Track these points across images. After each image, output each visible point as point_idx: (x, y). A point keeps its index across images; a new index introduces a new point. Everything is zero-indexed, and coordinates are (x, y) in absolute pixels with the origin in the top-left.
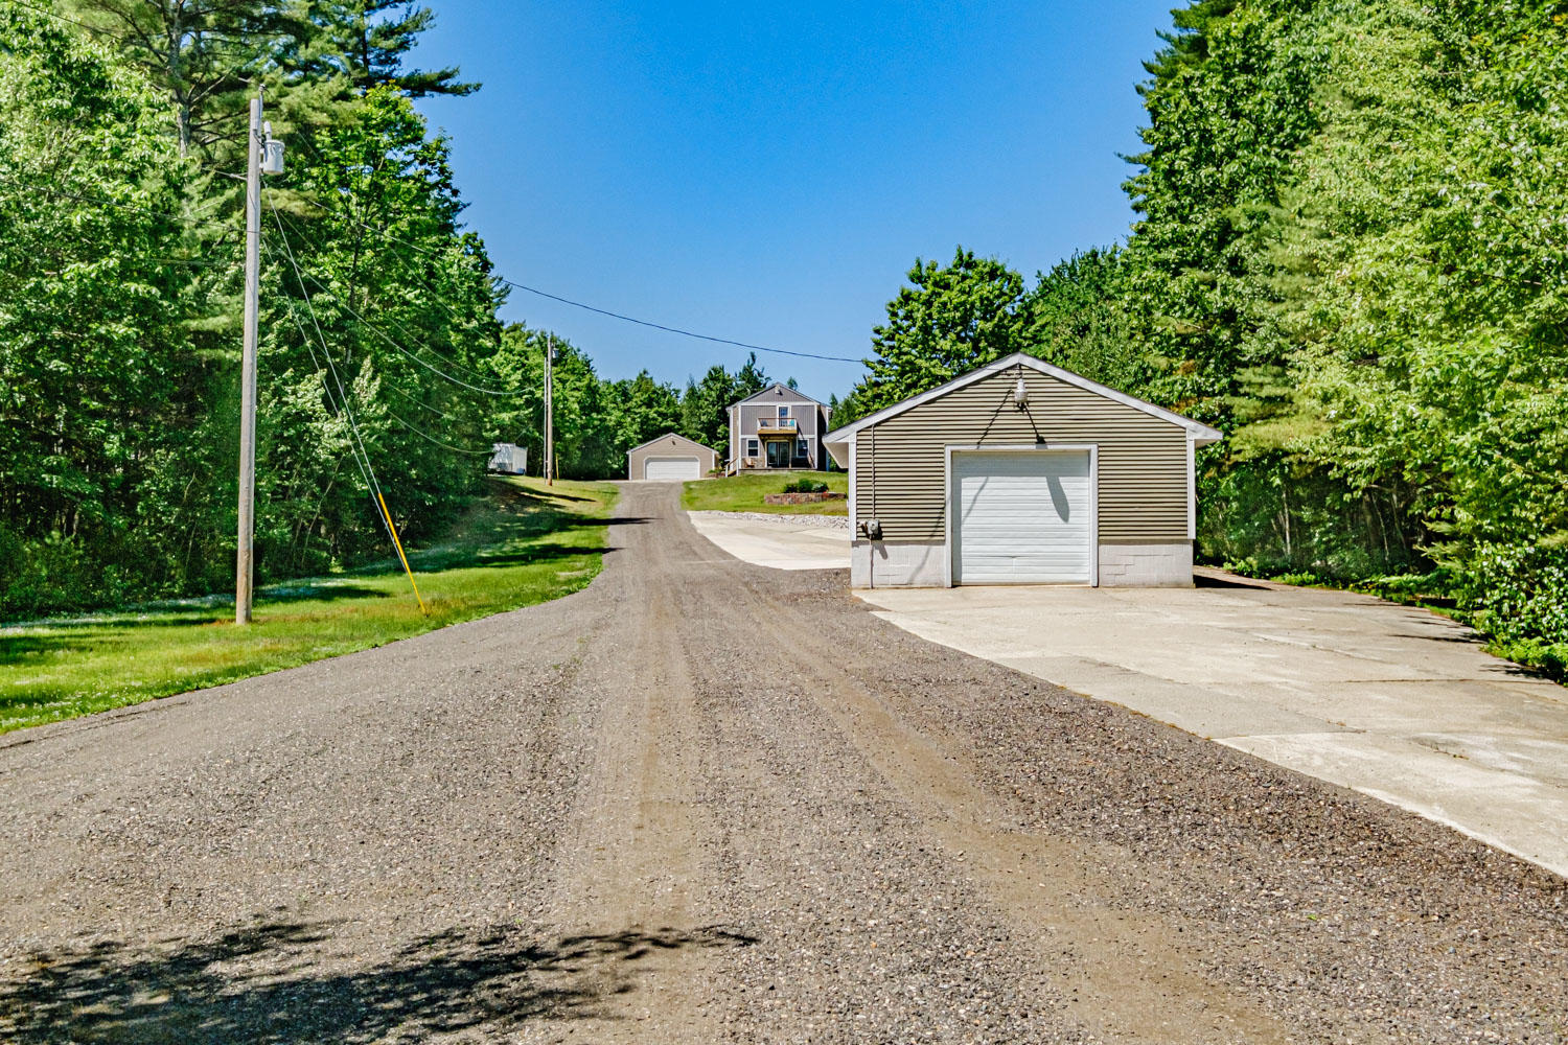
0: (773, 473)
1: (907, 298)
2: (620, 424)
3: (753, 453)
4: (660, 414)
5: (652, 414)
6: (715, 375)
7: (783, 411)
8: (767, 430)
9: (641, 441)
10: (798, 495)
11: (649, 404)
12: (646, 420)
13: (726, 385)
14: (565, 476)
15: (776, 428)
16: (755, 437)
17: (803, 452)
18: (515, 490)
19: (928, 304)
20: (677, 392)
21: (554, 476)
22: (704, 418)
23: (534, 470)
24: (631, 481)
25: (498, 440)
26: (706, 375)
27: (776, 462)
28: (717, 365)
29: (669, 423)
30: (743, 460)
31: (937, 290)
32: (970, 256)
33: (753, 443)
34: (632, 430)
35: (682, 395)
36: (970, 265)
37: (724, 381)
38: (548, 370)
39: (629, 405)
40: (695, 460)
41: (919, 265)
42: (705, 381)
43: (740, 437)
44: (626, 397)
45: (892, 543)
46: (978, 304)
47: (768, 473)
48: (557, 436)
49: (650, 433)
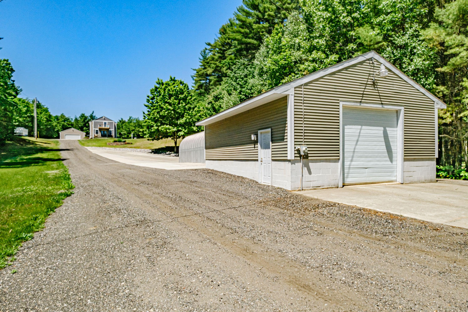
0: (103, 138)
1: (156, 88)
2: (56, 126)
3: (97, 133)
4: (68, 124)
5: (65, 124)
6: (83, 116)
7: (105, 123)
8: (101, 127)
9: (62, 130)
10: (118, 143)
11: (64, 121)
12: (63, 125)
13: (86, 118)
14: (41, 137)
15: (103, 127)
16: (98, 129)
17: (111, 133)
18: (24, 140)
19: (165, 90)
20: (72, 119)
21: (37, 137)
22: (80, 126)
23: (30, 135)
24: (60, 139)
25: (18, 126)
26: (80, 115)
27: (104, 136)
28: (83, 113)
29: (70, 126)
30: (94, 135)
31: (167, 86)
32: (174, 78)
33: (97, 131)
34: (59, 127)
35: (73, 120)
36: (174, 80)
37: (85, 117)
38: (35, 108)
39: (59, 121)
40: (79, 135)
41: (159, 80)
42: (80, 117)
43: (93, 129)
44: (58, 120)
45: (313, 161)
46: (179, 90)
47: (101, 138)
48: (38, 126)
49: (64, 128)
